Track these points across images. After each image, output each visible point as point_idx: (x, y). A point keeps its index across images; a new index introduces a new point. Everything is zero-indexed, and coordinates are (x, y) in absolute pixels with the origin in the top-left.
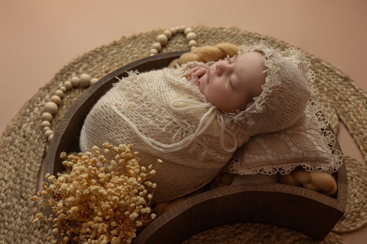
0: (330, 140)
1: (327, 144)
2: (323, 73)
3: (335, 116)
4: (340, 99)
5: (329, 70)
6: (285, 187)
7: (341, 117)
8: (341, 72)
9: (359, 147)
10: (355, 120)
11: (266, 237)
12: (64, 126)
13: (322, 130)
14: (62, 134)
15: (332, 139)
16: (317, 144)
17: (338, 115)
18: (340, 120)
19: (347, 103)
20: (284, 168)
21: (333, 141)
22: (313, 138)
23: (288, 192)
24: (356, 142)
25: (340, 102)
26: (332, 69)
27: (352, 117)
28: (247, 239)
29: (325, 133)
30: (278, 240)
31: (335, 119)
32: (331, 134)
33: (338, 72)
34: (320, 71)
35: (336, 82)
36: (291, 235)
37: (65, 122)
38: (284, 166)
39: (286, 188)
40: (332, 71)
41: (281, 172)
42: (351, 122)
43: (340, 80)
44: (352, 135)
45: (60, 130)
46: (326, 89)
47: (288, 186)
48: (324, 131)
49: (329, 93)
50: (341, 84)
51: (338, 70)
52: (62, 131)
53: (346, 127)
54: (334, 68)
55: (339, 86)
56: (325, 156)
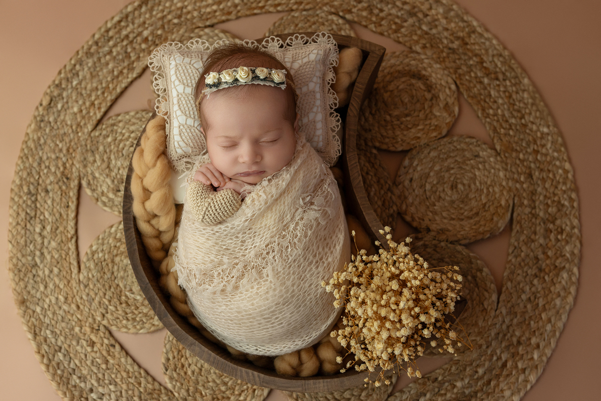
0: (299, 41)
1: (302, 45)
2: (129, 29)
3: (207, 30)
4: (179, 17)
5: (124, 20)
6: (353, 105)
7: (208, 23)
8: (130, 4)
9: (255, 14)
10: (215, 7)
11: (366, 144)
12: (251, 374)
13: (282, 46)
14: (262, 375)
15: (299, 38)
16: (307, 58)
17: (206, 27)
18: (212, 26)
19: (185, 10)
20: (330, 103)
21: (302, 38)
22: (298, 61)
23: (360, 103)
24: (247, 16)
25: (182, 19)
26: (123, 15)
27: (208, 10)
28: (367, 164)
29: (288, 45)
30: (370, 130)
31: (213, 31)
32: (293, 38)
33: (130, 9)
34: (124, 33)
35: (147, 16)
36: (365, 117)
37: (244, 374)
38: (328, 103)
39: (353, 103)
40: (127, 16)
41: (334, 108)
42: (217, 14)
43: (144, 9)
44: (238, 18)
45: (257, 379)
46: (159, 32)
47: (351, 101)
48: (285, 45)
49: (166, 29)
50: (152, 9)
51: (126, 7)
52: (259, 376)
53: (223, 22)
54: (121, 12)
55: (154, 13)
56: (321, 52)
